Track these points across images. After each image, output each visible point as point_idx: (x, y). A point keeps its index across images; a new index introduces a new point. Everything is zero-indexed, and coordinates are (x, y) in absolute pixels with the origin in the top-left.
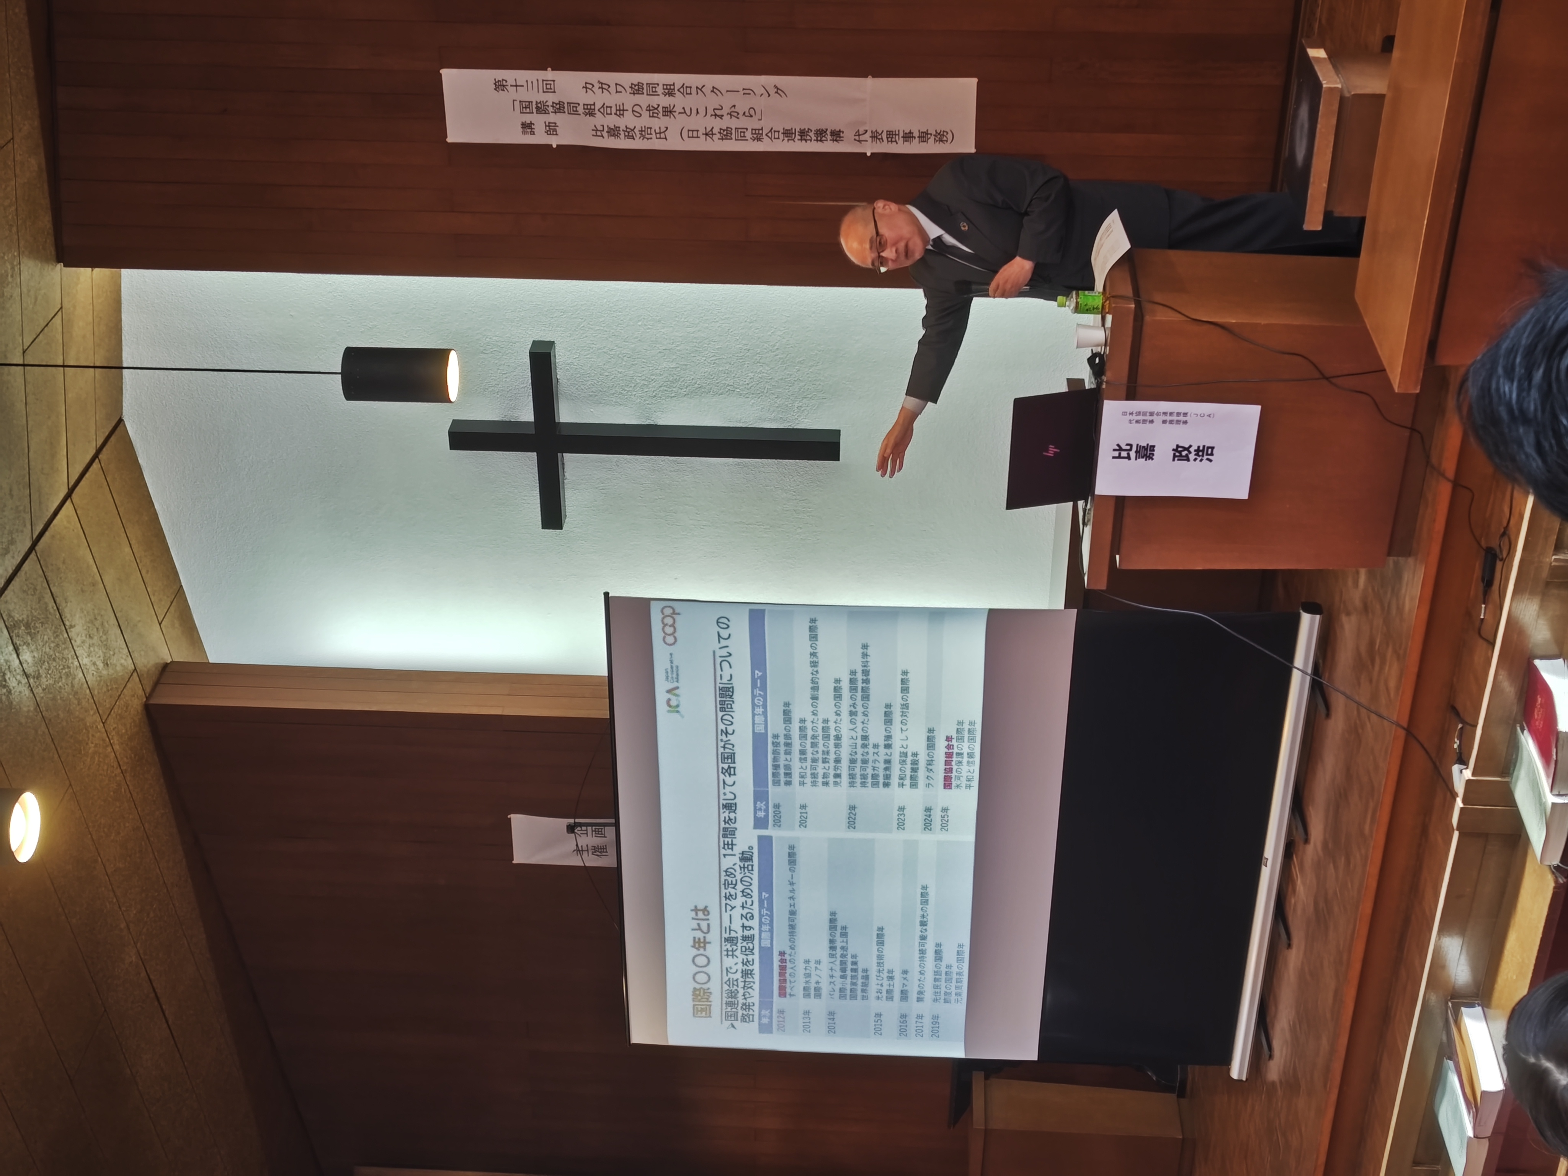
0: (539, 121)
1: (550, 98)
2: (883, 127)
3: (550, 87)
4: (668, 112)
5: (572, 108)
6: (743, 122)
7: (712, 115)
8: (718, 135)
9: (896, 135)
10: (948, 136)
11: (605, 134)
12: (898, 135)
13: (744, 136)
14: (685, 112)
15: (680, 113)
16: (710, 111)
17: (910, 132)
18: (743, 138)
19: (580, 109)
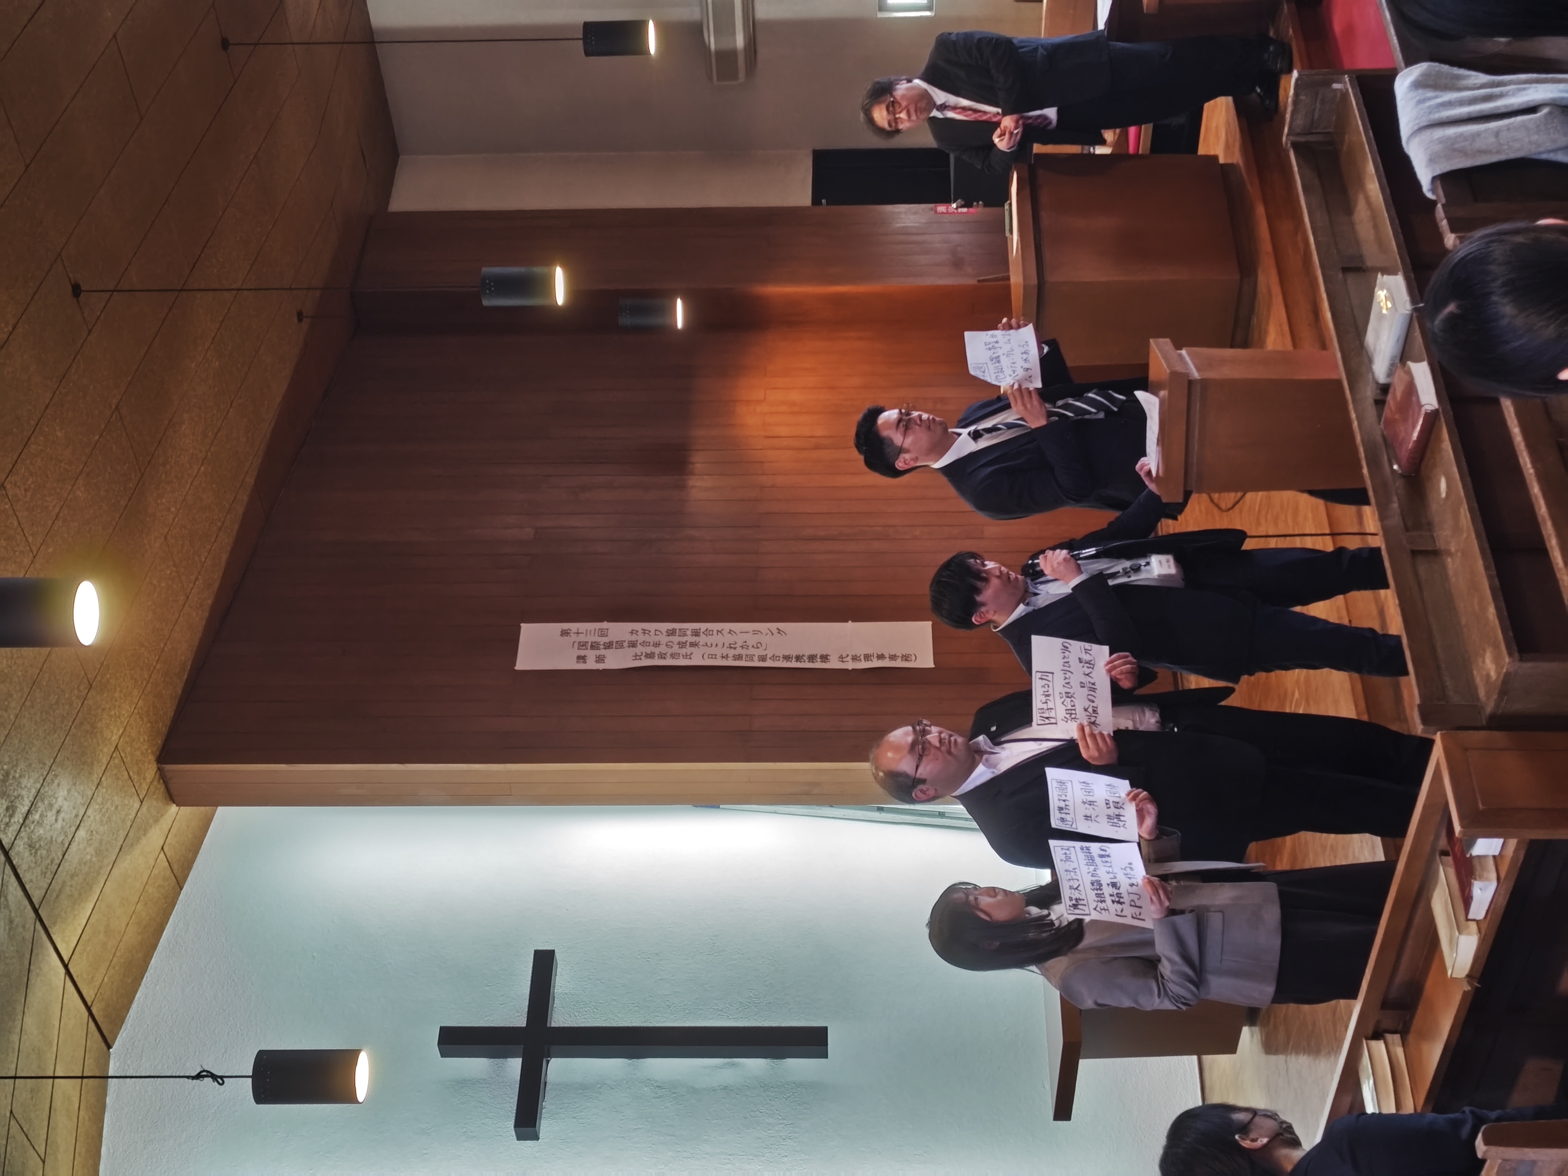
0: (591, 655)
1: (603, 640)
2: (861, 651)
3: (603, 633)
4: (693, 645)
5: (620, 645)
6: (751, 651)
7: (727, 647)
8: (732, 658)
9: (871, 656)
10: (912, 657)
11: (643, 657)
12: (873, 656)
14: (707, 645)
15: (703, 646)
16: (727, 645)
17: (882, 654)
18: (752, 660)
19: (625, 645)
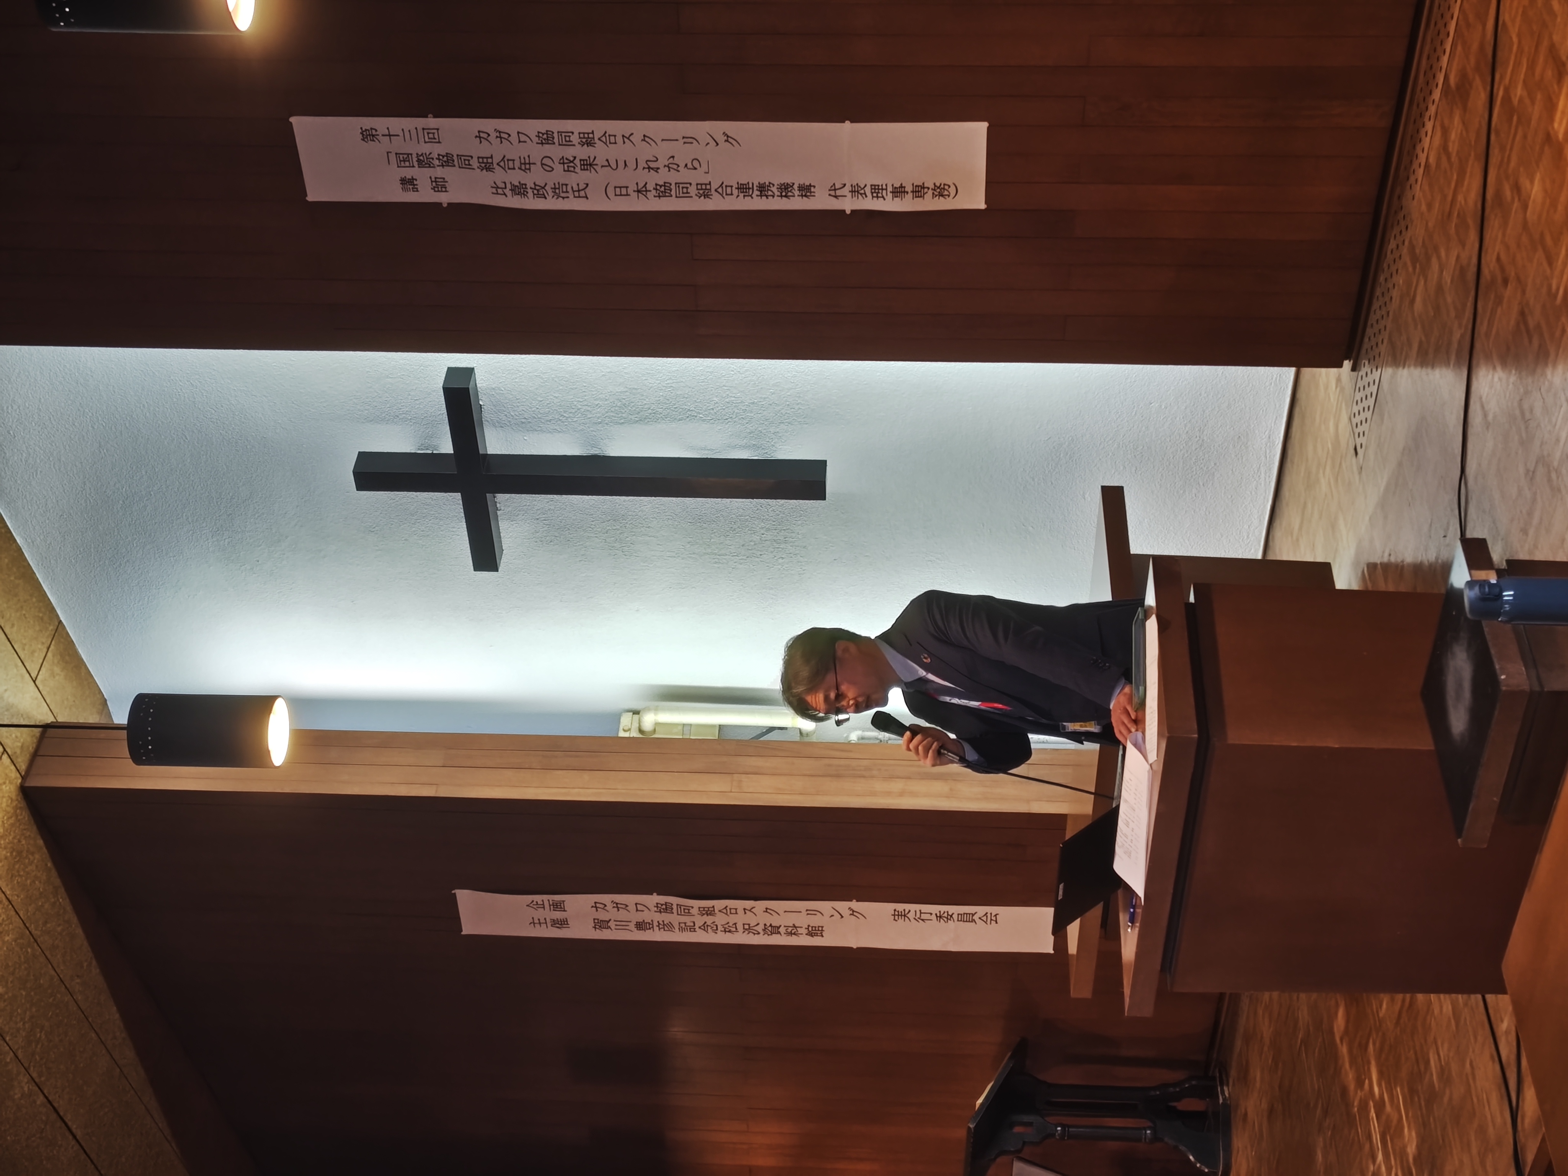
0: (423, 176)
1: (436, 150)
2: (867, 179)
3: (433, 137)
4: (588, 165)
5: (465, 162)
6: (685, 176)
7: (644, 168)
8: (654, 193)
9: (882, 189)
10: (950, 190)
11: (507, 191)
12: (886, 189)
13: (687, 193)
14: (609, 165)
15: (602, 166)
16: (642, 164)
17: (901, 187)
18: (686, 195)
19: (475, 163)
